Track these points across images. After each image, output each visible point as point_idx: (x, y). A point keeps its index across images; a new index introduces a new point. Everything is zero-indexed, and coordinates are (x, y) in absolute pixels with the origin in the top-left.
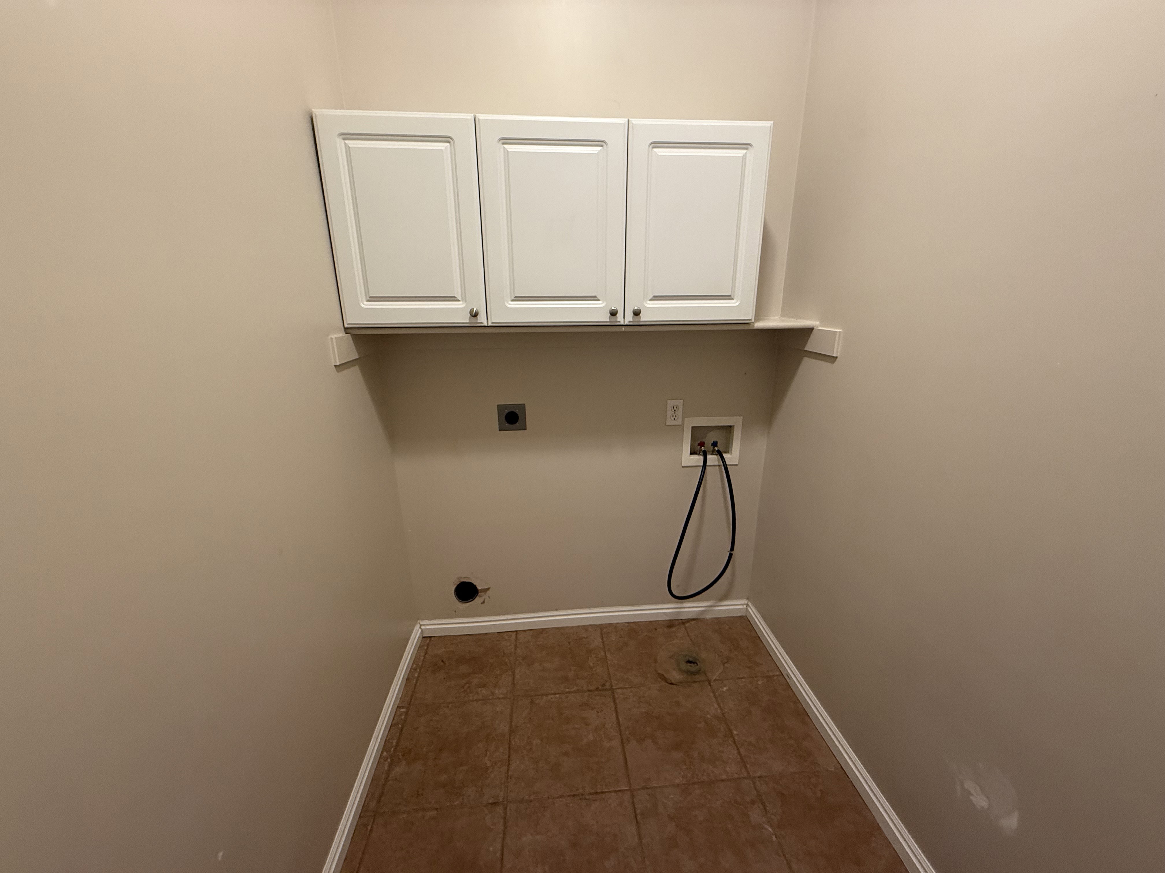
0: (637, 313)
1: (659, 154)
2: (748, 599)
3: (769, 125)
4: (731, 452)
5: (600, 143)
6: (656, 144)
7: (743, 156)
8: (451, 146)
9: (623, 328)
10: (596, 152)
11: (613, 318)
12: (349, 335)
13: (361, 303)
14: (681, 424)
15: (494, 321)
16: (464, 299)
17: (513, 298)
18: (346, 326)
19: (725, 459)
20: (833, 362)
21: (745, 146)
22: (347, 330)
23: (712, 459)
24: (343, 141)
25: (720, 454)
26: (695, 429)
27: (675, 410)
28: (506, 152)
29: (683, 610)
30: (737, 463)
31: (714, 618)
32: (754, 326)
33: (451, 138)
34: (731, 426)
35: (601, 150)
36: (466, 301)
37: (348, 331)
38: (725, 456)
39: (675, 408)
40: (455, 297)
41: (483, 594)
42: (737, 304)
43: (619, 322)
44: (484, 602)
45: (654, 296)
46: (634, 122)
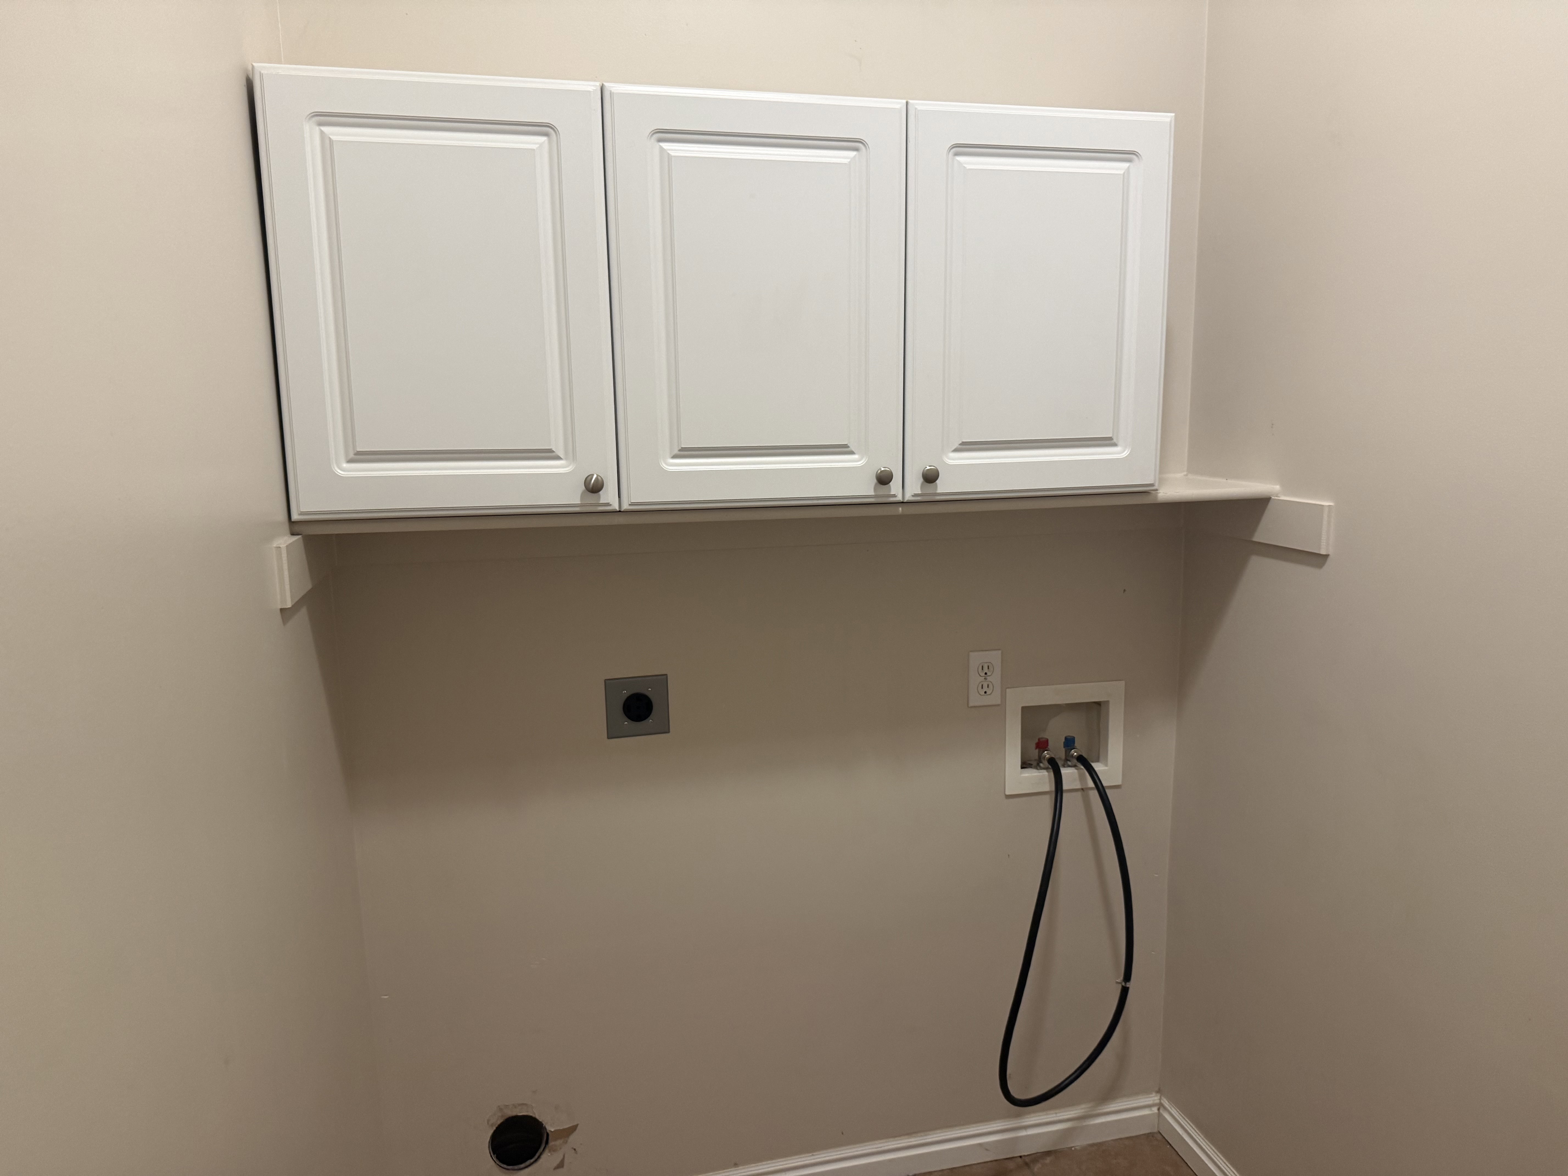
0: (930, 478)
1: (968, 167)
2: (1159, 1091)
3: (1168, 120)
4: (1107, 760)
5: (853, 144)
6: (961, 149)
7: (1124, 173)
8: (550, 142)
9: (900, 509)
10: (846, 161)
11: (883, 490)
12: (300, 536)
13: (336, 468)
14: (999, 702)
15: (632, 502)
16: (572, 454)
17: (676, 452)
18: (295, 517)
19: (1098, 773)
20: (1320, 566)
21: (1127, 155)
22: (294, 527)
23: (1070, 775)
24: (317, 128)
25: (1084, 762)
26: (1028, 712)
27: (986, 674)
28: (667, 159)
29: (1023, 1133)
30: (1119, 783)
31: (1092, 1145)
32: (1156, 497)
33: (552, 128)
34: (1098, 704)
35: (855, 156)
36: (574, 458)
37: (297, 528)
38: (1098, 767)
39: (986, 670)
40: (550, 451)
41: (559, 1142)
42: (1125, 454)
43: (894, 496)
44: (561, 1165)
45: (963, 443)
46: (919, 108)
